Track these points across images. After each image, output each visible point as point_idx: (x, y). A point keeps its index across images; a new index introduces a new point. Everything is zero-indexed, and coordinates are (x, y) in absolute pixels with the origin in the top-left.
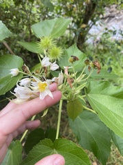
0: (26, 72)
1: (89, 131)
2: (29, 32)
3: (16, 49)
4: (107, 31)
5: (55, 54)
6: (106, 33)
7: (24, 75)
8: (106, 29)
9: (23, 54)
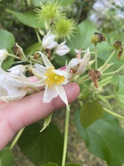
0: (18, 56)
1: (99, 132)
2: (24, 4)
3: (6, 23)
4: (114, 7)
5: (63, 30)
6: (113, 10)
7: (16, 60)
8: (114, 4)
9: (16, 29)
